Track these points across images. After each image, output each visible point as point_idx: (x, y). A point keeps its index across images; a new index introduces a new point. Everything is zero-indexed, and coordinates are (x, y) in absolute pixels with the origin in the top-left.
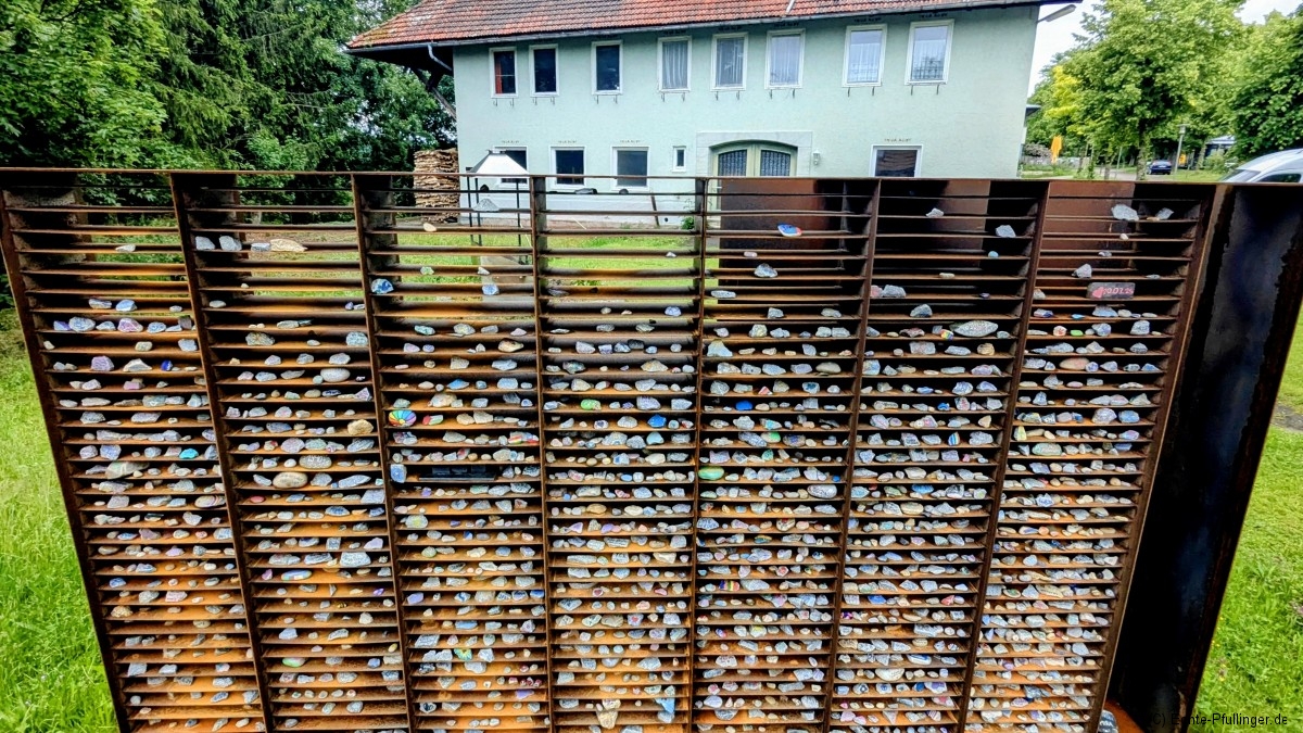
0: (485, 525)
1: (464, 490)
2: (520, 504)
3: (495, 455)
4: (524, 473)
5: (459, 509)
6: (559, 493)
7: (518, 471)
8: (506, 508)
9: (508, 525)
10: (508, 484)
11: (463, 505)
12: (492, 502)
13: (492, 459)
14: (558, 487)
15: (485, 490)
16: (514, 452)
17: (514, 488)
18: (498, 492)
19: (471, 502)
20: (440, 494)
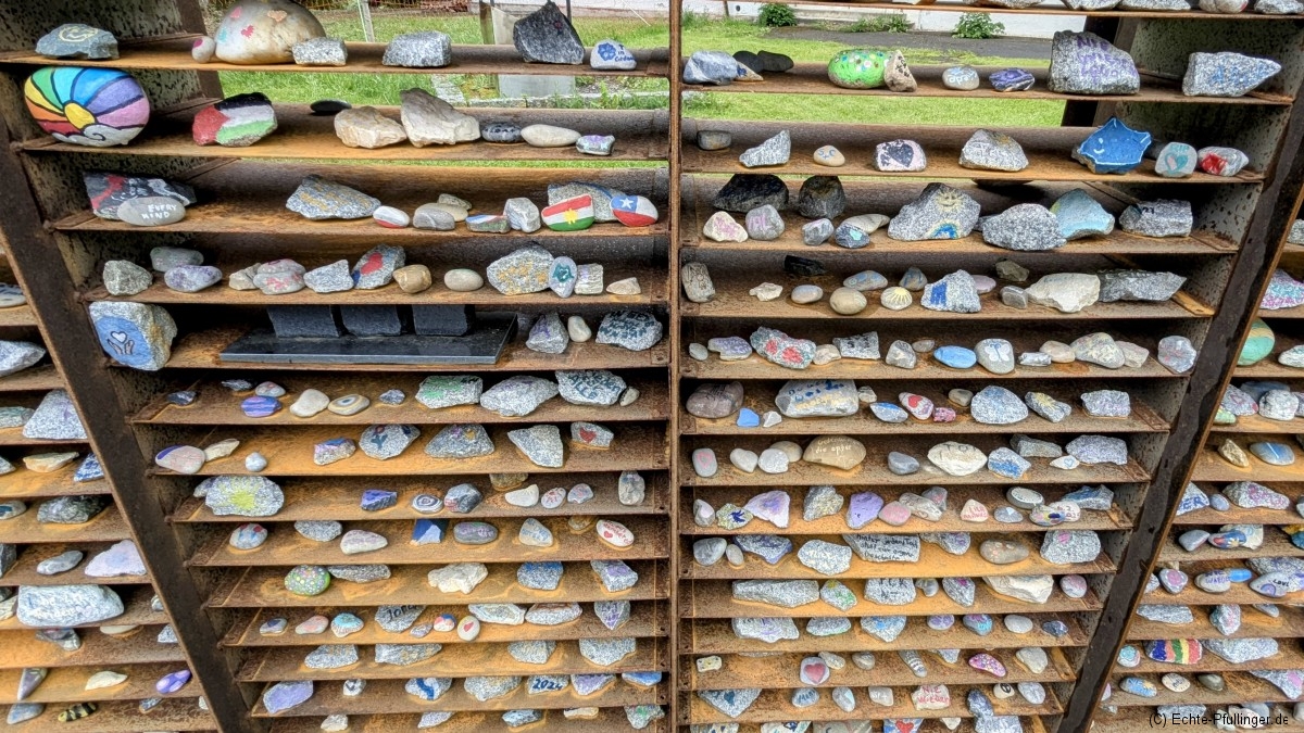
0: (474, 503)
1: (397, 395)
2: (589, 436)
3: (495, 270)
4: (602, 337)
5: (383, 456)
6: (721, 405)
7: (579, 330)
8: (544, 452)
9: (553, 501)
10: (550, 376)
11: (397, 442)
12: (497, 432)
13: (486, 284)
14: (719, 386)
15: (466, 393)
16: (566, 262)
17: (567, 389)
18: (511, 402)
19: (423, 433)
20: (308, 405)
